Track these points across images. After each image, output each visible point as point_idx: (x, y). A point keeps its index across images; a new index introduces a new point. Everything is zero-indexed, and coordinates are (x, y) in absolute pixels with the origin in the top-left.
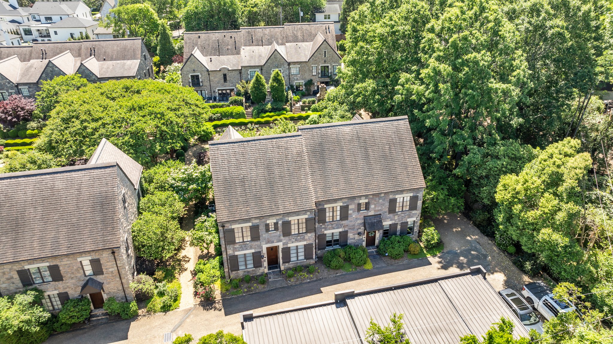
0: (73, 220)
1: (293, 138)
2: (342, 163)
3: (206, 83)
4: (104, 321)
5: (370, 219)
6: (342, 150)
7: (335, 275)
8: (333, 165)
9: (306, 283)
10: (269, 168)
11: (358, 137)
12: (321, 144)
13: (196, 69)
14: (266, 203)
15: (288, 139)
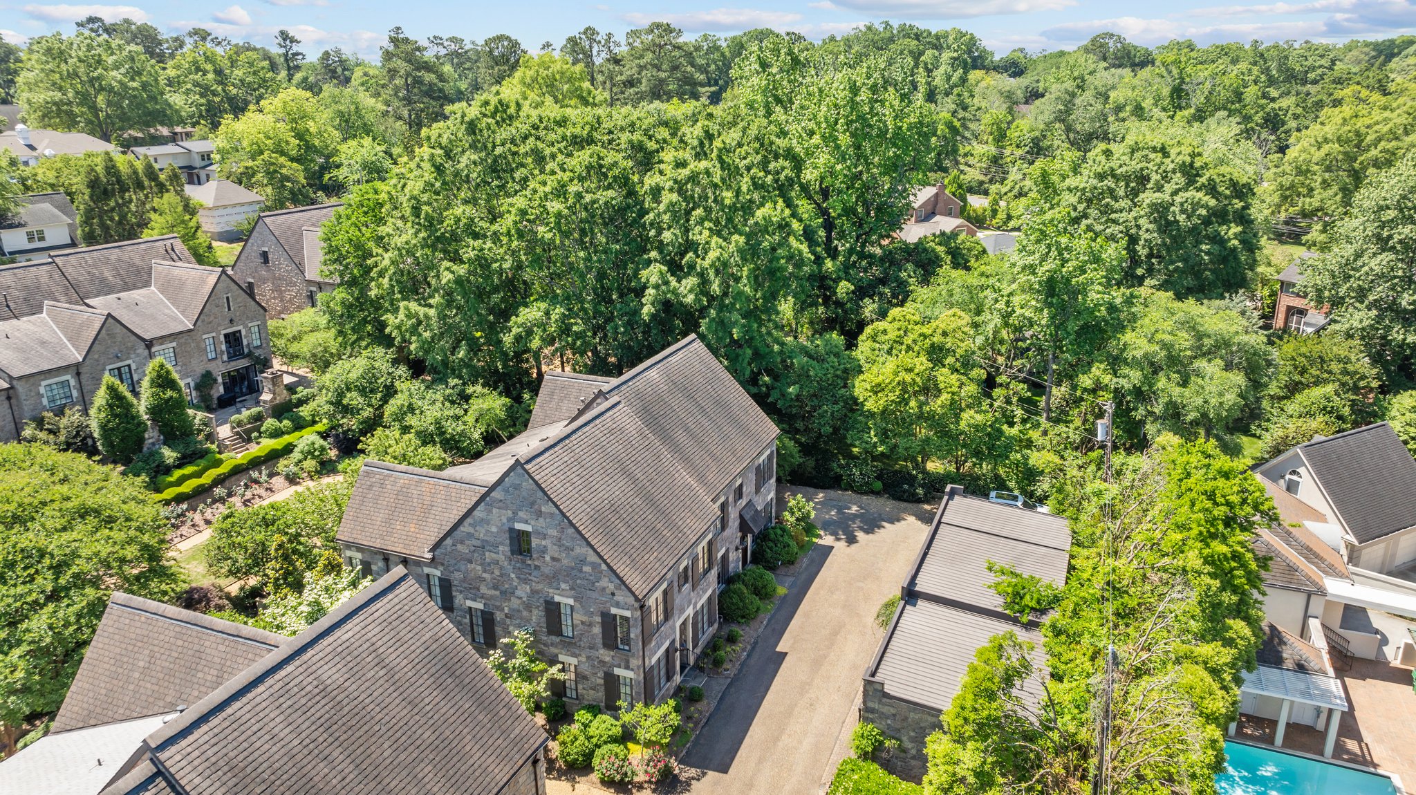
0: (425, 736)
6: (673, 409)
8: (681, 437)
10: (626, 472)
11: (674, 383)
12: (646, 409)
14: (667, 533)
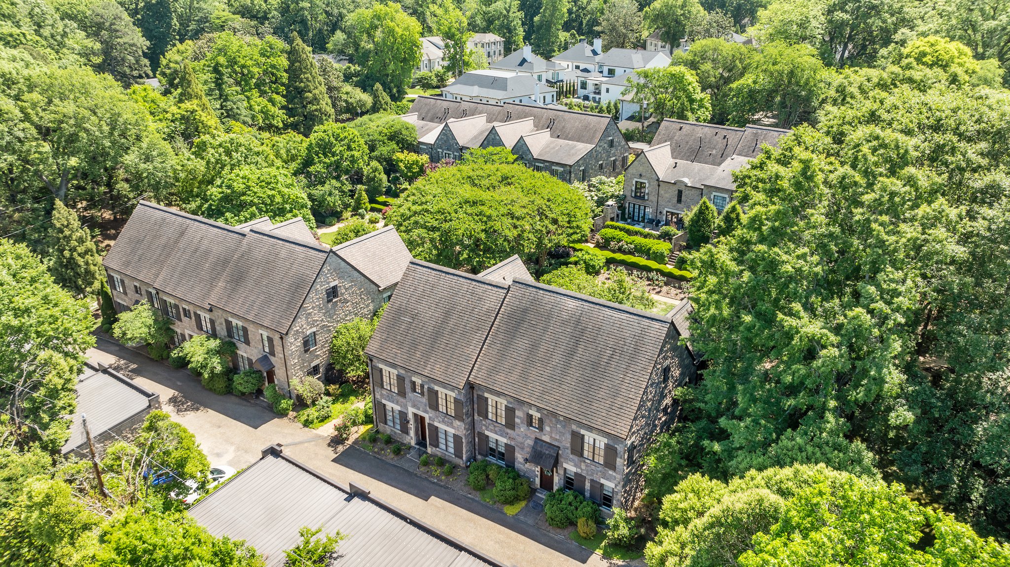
1: (496, 289)
2: (534, 347)
3: (653, 198)
4: (265, 405)
5: (541, 446)
6: (545, 330)
7: (465, 494)
8: (522, 344)
9: (430, 481)
10: (447, 314)
11: (578, 322)
12: (525, 311)
13: (644, 174)
14: (418, 354)
15: (490, 287)
